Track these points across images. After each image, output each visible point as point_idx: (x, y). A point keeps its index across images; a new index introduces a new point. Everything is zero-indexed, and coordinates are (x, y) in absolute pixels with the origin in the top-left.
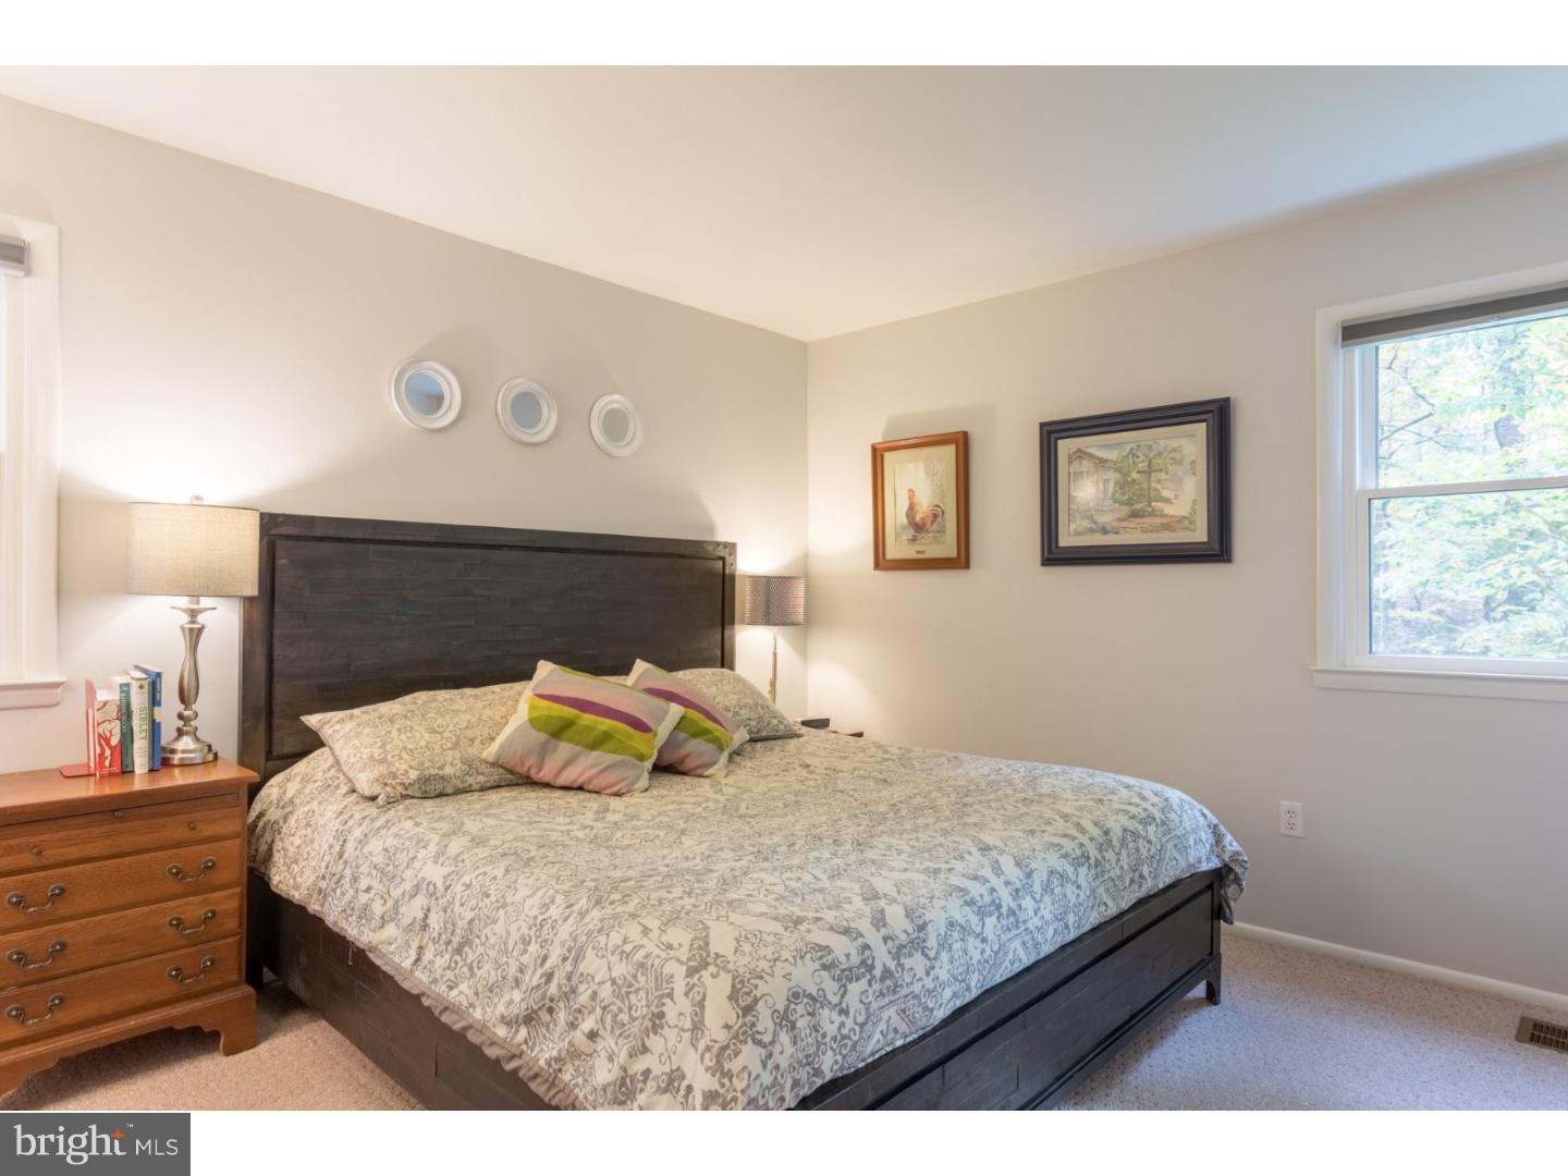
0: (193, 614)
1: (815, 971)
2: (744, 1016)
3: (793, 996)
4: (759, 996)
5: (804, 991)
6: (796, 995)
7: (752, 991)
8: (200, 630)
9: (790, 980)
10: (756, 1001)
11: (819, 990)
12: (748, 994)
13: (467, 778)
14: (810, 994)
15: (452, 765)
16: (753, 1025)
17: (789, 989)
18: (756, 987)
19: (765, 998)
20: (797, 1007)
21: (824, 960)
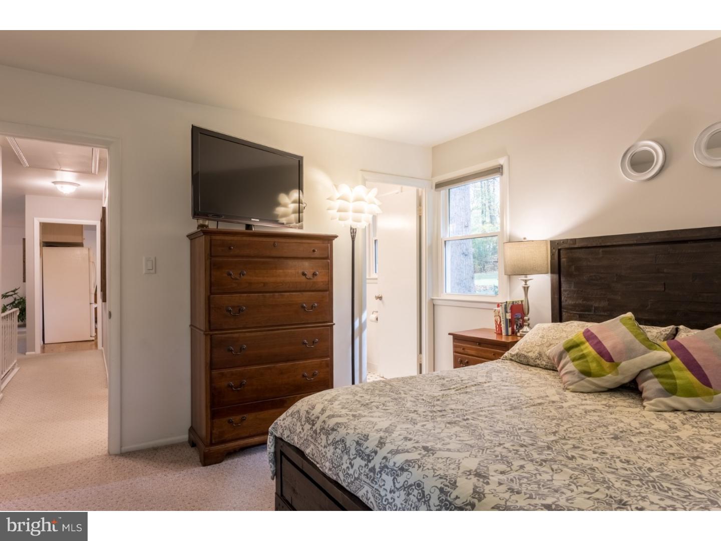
0: (526, 281)
1: (436, 487)
2: (400, 469)
3: (417, 484)
4: (410, 470)
5: (423, 488)
6: (419, 485)
7: (410, 466)
8: (528, 287)
9: (424, 478)
10: (407, 470)
11: (429, 494)
12: (409, 465)
13: (537, 360)
14: (424, 491)
15: (534, 353)
16: (398, 475)
17: (418, 481)
18: (414, 467)
19: (410, 473)
20: (415, 490)
21: (445, 488)
